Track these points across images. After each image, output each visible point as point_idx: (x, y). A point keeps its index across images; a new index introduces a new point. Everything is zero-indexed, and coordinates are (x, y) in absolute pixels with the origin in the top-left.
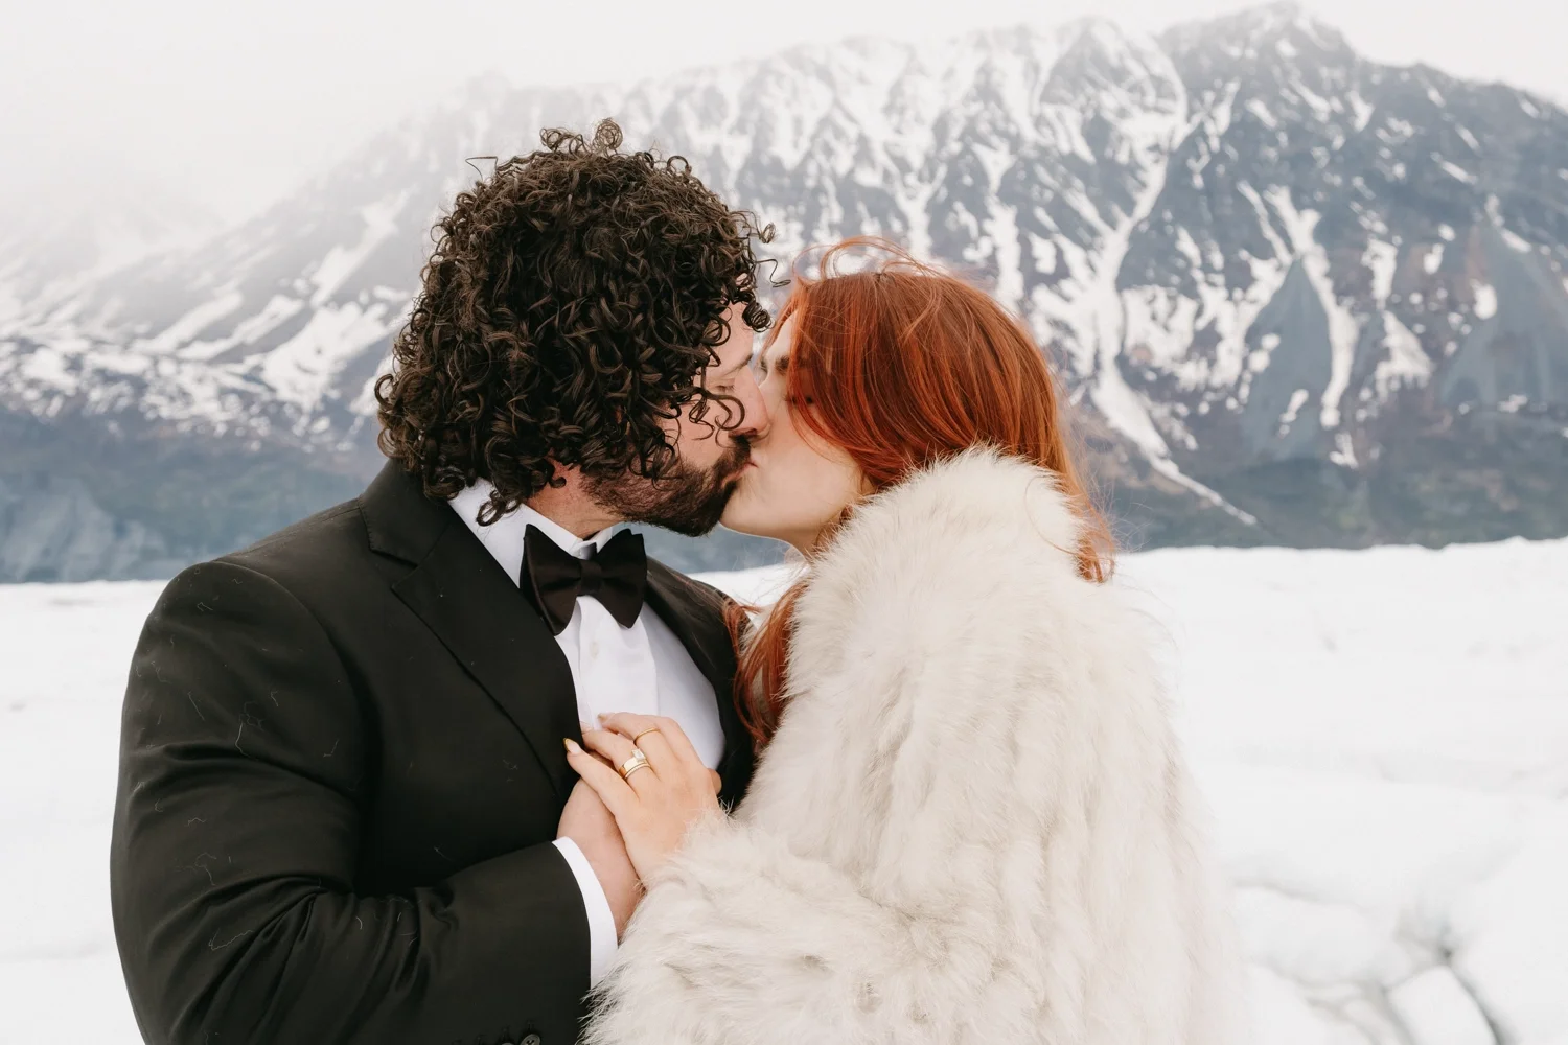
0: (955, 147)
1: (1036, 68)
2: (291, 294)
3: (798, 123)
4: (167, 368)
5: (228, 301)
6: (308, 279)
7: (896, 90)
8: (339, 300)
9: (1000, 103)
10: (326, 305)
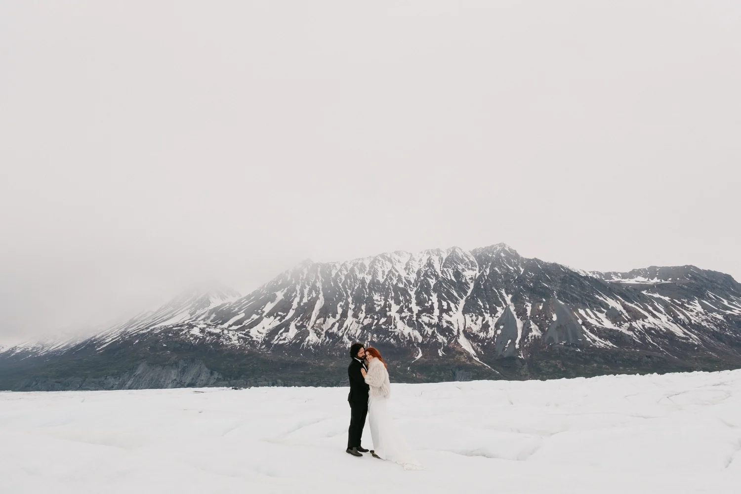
0: (422, 278)
1: (442, 259)
2: (257, 314)
3: (383, 272)
4: (226, 332)
5: (242, 315)
6: (261, 310)
7: (407, 264)
8: (269, 315)
9: (433, 267)
10: (266, 316)
